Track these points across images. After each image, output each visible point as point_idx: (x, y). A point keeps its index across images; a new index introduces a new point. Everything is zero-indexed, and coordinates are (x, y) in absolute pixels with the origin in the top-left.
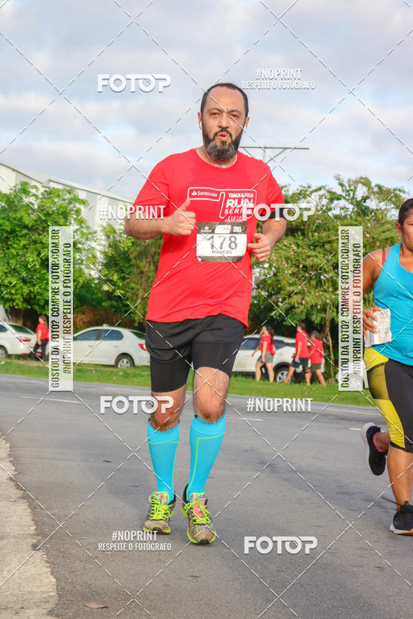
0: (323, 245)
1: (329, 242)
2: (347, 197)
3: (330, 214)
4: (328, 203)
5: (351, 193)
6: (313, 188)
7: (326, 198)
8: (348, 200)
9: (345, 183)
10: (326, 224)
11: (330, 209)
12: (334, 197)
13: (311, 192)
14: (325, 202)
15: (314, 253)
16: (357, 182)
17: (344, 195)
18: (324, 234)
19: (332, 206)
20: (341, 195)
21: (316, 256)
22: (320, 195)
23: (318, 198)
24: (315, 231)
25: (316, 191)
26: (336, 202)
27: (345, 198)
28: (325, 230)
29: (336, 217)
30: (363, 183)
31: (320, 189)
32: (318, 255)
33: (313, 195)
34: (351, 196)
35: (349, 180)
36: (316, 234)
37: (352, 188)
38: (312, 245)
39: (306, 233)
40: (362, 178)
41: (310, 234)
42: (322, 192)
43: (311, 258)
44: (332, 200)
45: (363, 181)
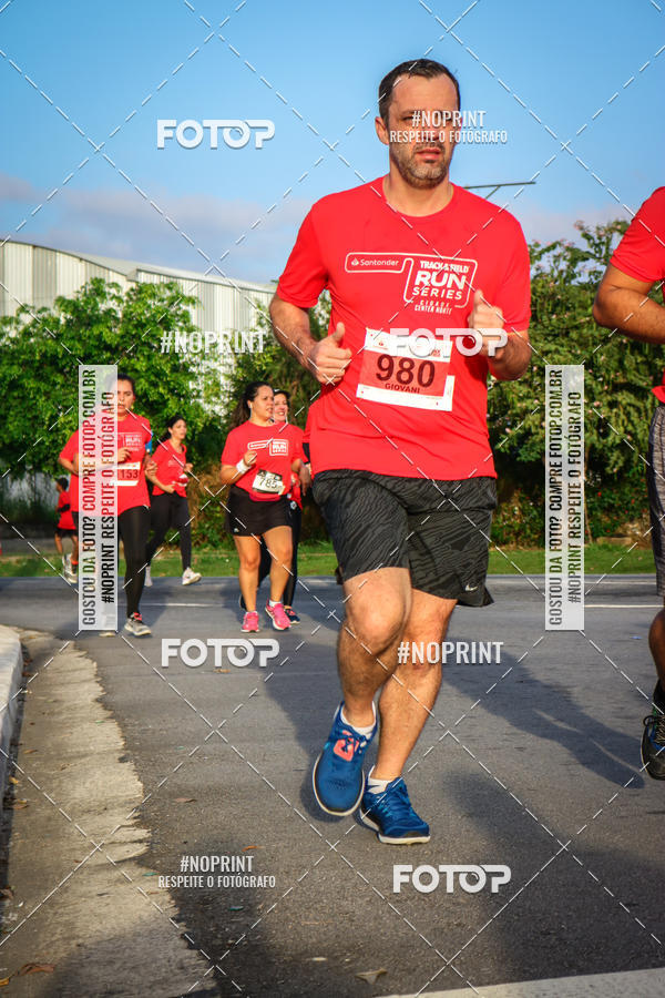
0: (567, 334)
1: (576, 327)
2: (598, 255)
3: (574, 282)
4: (569, 267)
5: (604, 248)
6: (544, 246)
7: (565, 259)
8: (600, 258)
9: (593, 233)
10: (568, 299)
11: (573, 276)
12: (577, 257)
13: (541, 253)
14: (563, 265)
15: (553, 347)
16: (611, 230)
17: (592, 251)
18: (566, 316)
19: (576, 270)
20: (588, 252)
21: (557, 351)
22: (555, 256)
23: (552, 260)
24: (553, 313)
25: (548, 250)
26: (580, 264)
27: (594, 257)
28: (568, 309)
29: (584, 287)
30: (619, 231)
31: (553, 247)
32: (560, 349)
33: (544, 256)
34: (604, 252)
35: (598, 229)
36: (554, 317)
37: (604, 239)
38: (549, 335)
39: (539, 315)
40: (618, 223)
41: (545, 318)
42: (558, 250)
43: (550, 355)
44: (573, 262)
45: (619, 227)
